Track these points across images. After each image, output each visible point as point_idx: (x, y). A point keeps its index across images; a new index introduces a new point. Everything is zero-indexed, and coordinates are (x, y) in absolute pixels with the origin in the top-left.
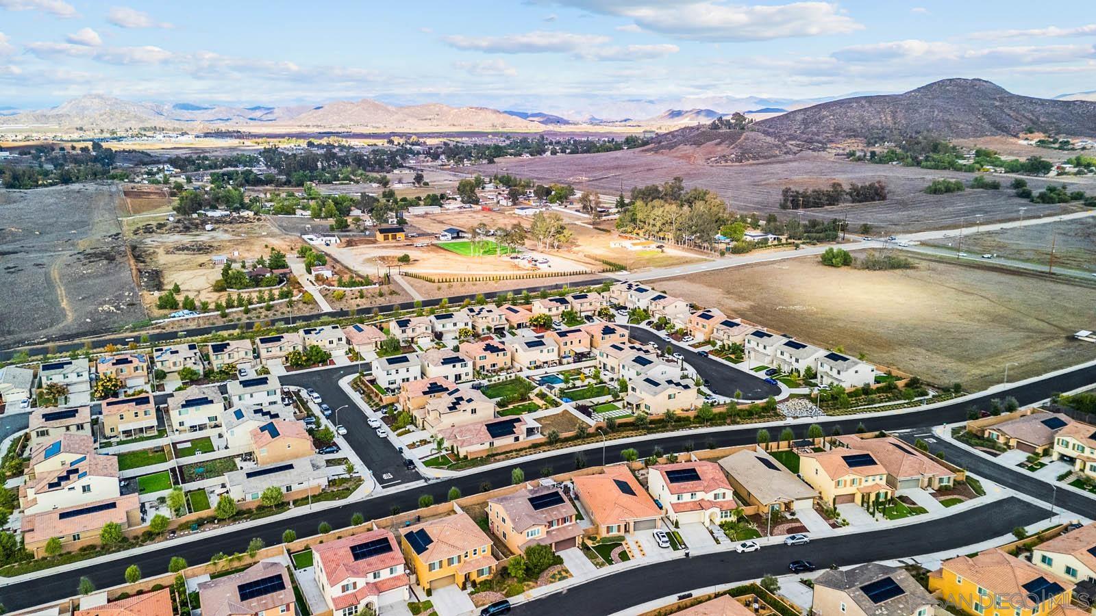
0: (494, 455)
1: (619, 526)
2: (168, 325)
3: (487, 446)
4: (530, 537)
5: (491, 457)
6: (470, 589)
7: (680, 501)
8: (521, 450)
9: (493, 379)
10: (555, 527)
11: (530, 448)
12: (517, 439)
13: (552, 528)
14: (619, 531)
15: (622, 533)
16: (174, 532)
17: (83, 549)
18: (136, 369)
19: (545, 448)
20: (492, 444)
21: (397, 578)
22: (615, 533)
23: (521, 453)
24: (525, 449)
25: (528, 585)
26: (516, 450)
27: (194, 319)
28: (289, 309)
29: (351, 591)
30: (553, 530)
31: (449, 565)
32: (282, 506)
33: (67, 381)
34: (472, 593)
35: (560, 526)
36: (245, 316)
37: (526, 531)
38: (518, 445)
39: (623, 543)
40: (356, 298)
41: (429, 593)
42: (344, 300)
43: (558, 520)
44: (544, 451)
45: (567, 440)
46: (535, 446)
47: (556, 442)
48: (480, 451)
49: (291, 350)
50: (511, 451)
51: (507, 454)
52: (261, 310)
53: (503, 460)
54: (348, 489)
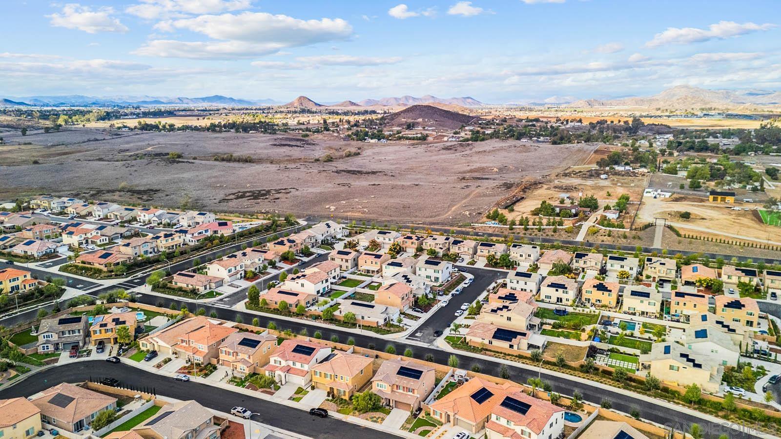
0: (487, 350)
1: (441, 414)
2: (478, 228)
3: (486, 342)
4: (379, 388)
5: (484, 350)
6: (330, 398)
7: (497, 422)
8: (509, 355)
9: (578, 309)
10: (401, 391)
11: (516, 356)
12: (511, 346)
13: (399, 391)
14: (441, 417)
15: (443, 420)
16: (307, 317)
17: (274, 309)
18: (412, 243)
19: (528, 362)
20: (491, 343)
21: (302, 371)
22: (437, 417)
23: (508, 357)
24: (513, 355)
25: (354, 413)
26: (505, 354)
27: (494, 227)
28: (553, 233)
29: (278, 365)
30: (398, 392)
31: (325, 377)
32: (354, 325)
33: (384, 241)
34: (328, 400)
35: (405, 392)
36: (524, 232)
37: (377, 382)
38: (510, 351)
39: (438, 426)
40: (605, 236)
41: (313, 388)
42: (595, 235)
43: (404, 387)
44: (523, 363)
45: (548, 363)
46: (520, 357)
47: (538, 360)
48: (478, 343)
49: (493, 253)
50: (501, 353)
51: (497, 353)
52: (535, 230)
53: (490, 356)
54: (390, 331)
